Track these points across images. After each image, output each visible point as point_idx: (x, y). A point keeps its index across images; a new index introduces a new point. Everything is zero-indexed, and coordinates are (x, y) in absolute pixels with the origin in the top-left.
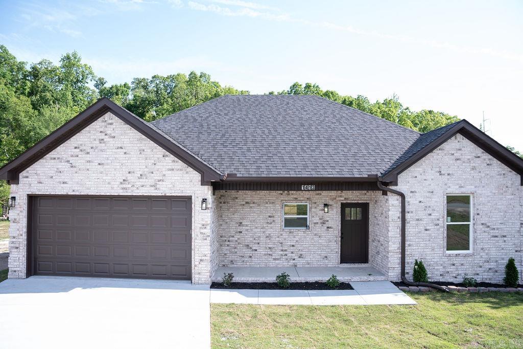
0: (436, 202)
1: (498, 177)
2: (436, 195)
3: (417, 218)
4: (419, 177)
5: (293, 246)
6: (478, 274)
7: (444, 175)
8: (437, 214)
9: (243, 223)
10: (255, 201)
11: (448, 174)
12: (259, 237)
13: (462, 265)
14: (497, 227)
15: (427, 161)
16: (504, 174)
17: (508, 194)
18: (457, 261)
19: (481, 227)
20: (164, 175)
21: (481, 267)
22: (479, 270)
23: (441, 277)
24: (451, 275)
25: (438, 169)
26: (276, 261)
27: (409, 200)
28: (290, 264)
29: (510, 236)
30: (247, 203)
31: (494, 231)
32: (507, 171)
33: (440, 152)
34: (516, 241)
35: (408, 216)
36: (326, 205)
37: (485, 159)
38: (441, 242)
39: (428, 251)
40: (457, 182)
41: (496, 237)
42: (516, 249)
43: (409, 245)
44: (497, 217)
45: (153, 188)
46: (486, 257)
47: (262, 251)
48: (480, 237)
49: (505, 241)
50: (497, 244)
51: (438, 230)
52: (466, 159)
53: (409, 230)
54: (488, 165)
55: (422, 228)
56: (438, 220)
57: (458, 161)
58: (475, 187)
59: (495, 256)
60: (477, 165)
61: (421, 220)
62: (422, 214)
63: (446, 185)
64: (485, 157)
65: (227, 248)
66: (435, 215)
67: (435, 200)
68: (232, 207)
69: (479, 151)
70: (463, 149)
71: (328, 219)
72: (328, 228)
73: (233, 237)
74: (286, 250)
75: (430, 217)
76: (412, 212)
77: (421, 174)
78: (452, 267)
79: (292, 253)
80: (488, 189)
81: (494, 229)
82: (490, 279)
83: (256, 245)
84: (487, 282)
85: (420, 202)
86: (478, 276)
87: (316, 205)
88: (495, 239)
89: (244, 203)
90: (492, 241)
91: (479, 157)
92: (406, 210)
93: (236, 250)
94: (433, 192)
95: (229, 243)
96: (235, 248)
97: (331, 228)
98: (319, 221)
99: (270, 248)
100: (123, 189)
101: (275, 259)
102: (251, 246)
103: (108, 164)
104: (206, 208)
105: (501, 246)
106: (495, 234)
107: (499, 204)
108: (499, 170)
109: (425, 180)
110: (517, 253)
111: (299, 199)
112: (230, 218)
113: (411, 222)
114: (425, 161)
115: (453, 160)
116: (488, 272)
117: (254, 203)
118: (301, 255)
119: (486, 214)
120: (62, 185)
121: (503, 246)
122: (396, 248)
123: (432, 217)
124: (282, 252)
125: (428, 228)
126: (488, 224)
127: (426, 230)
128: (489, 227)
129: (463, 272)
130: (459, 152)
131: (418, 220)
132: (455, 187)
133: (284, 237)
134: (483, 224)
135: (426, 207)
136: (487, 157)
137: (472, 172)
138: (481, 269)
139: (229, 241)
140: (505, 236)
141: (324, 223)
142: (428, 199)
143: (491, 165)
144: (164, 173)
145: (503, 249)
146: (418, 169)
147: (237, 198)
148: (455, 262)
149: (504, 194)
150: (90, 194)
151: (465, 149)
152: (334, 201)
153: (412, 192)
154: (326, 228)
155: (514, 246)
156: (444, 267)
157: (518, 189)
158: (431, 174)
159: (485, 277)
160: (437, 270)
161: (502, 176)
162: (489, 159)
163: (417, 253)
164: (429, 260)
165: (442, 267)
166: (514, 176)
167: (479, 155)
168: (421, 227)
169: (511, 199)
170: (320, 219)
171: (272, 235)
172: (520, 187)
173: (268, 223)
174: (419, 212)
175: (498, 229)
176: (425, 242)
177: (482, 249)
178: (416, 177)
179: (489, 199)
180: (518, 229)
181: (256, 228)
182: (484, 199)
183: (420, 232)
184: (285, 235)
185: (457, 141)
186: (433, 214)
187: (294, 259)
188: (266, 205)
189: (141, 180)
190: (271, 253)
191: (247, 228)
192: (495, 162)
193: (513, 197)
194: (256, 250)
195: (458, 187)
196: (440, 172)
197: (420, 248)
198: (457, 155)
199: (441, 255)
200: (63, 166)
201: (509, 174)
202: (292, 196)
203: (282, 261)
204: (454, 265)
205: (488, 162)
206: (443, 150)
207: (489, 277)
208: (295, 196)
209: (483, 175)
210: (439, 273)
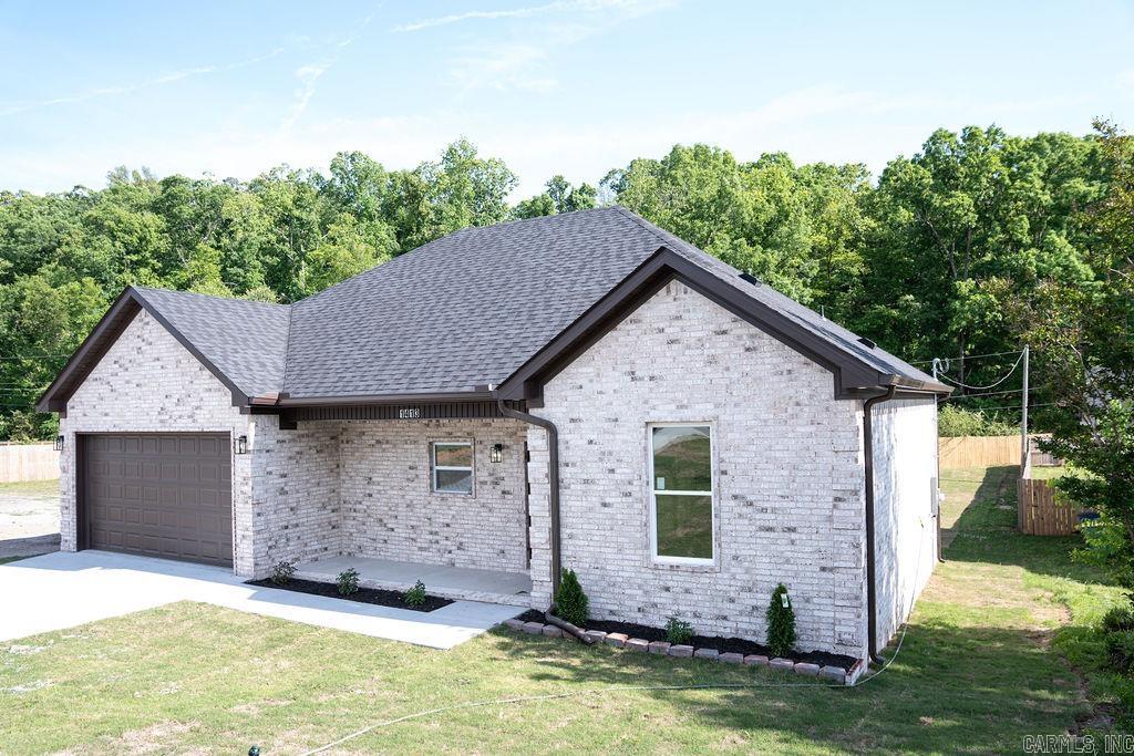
0: (625, 442)
1: (776, 378)
2: (623, 426)
3: (585, 477)
4: (587, 387)
5: (448, 525)
6: (725, 618)
7: (641, 379)
8: (626, 471)
9: (374, 479)
10: (390, 438)
11: (652, 378)
12: (397, 505)
13: (687, 591)
14: (773, 505)
15: (604, 351)
16: (789, 372)
17: (800, 422)
18: (675, 581)
19: (733, 503)
20: (202, 399)
21: (732, 601)
22: (728, 609)
23: (640, 615)
24: (662, 613)
25: (628, 368)
26: (423, 553)
27: (568, 437)
28: (443, 560)
29: (806, 530)
30: (378, 442)
31: (766, 516)
32: (799, 362)
33: (634, 326)
34: (821, 544)
35: (565, 473)
36: (499, 447)
37: (739, 337)
38: (638, 535)
39: (610, 553)
40: (672, 395)
41: (770, 529)
42: (824, 563)
43: (571, 537)
44: (773, 479)
45: (191, 420)
46: (746, 577)
47: (401, 532)
48: (730, 528)
49: (793, 542)
50: (773, 547)
51: (630, 506)
52: (693, 340)
53: (570, 503)
54: (748, 350)
55: (595, 501)
56: (630, 483)
57: (674, 346)
58: (717, 406)
59: (766, 578)
60: (720, 351)
61: (593, 482)
62: (594, 470)
63: (646, 402)
64: (739, 332)
65: (352, 522)
66: (623, 472)
67: (621, 437)
68: (357, 450)
69: (725, 318)
70: (685, 315)
71: (503, 475)
72: (504, 492)
73: (360, 503)
74: (436, 533)
75: (611, 476)
76: (574, 465)
77: (591, 381)
78: (665, 594)
79: (447, 538)
80: (749, 410)
81: (764, 510)
82: (755, 633)
83: (393, 521)
84: (748, 638)
85: (591, 442)
86: (726, 623)
87: (481, 447)
88: (768, 534)
89: (373, 442)
90: (759, 541)
91: (724, 332)
92: (562, 459)
93: (365, 527)
94: (616, 420)
95: (354, 514)
96: (364, 524)
97: (509, 493)
98: (489, 479)
99: (413, 527)
100: (162, 421)
101: (420, 549)
102: (385, 521)
103: (145, 385)
104: (247, 452)
105: (782, 552)
106: (767, 524)
107: (778, 447)
108: (775, 361)
109: (601, 393)
110: (824, 574)
111: (455, 434)
112: (356, 470)
113: (572, 486)
114: (598, 352)
115: (661, 344)
116: (750, 614)
117: (387, 442)
118: (461, 544)
119: (745, 473)
120: (104, 418)
121: (789, 554)
122: (544, 541)
123: (617, 476)
124: (431, 537)
125: (607, 500)
126: (750, 498)
127: (605, 505)
128: (751, 504)
129: (688, 608)
130: (675, 323)
131: (586, 481)
132: (666, 407)
133: (434, 507)
134: (735, 497)
135: (603, 453)
136: (745, 329)
137: (708, 369)
138: (732, 606)
139: (355, 511)
140: (792, 530)
141: (496, 483)
142: (607, 436)
143: (755, 349)
144: (202, 395)
145: (787, 561)
146: (584, 370)
147: (364, 433)
148: (670, 584)
149: (790, 422)
150: (129, 430)
151: (692, 315)
152: (514, 438)
153: (572, 420)
154: (500, 493)
155: (817, 556)
156: (646, 592)
157: (827, 409)
158: (614, 379)
159: (745, 626)
160: (631, 597)
161: (785, 377)
162: (752, 336)
163: (586, 554)
164: (613, 574)
165: (640, 592)
166: (818, 376)
167: (724, 328)
168: (594, 499)
169: (810, 435)
170: (490, 475)
171: (415, 502)
172: (833, 402)
173: (408, 479)
174: (589, 465)
175: (774, 510)
176: (603, 533)
177: (736, 558)
178: (581, 387)
179: (751, 435)
180: (828, 513)
181: (392, 488)
182: (738, 436)
183: (591, 509)
184: (435, 504)
185: (670, 299)
186: (618, 471)
187: (450, 552)
188: (406, 446)
189: (178, 408)
190: (414, 536)
191: (378, 488)
192: (767, 342)
193: (813, 429)
194: (393, 530)
195: (673, 407)
196: (633, 373)
197: (591, 543)
198: (672, 331)
199: (637, 564)
200: (104, 390)
201: (804, 371)
202: (444, 429)
203: (431, 554)
204: (667, 589)
205: (748, 344)
206: (640, 321)
207: (753, 627)
208: (448, 430)
209: (736, 376)
210: (635, 605)
